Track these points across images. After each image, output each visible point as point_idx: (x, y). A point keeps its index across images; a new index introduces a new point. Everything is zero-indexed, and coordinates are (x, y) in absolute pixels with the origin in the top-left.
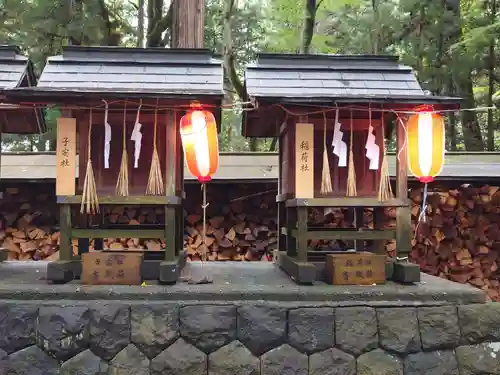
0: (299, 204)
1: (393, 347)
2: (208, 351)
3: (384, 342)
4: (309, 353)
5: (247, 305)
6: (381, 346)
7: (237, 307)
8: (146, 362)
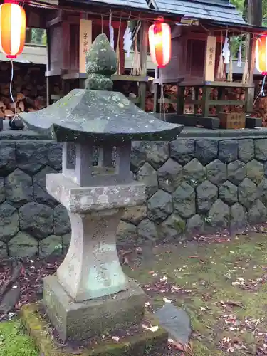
0: (207, 84)
1: (261, 158)
2: (183, 164)
3: (257, 156)
4: (227, 163)
5: (201, 139)
6: (255, 158)
7: (195, 141)
8: (154, 172)
